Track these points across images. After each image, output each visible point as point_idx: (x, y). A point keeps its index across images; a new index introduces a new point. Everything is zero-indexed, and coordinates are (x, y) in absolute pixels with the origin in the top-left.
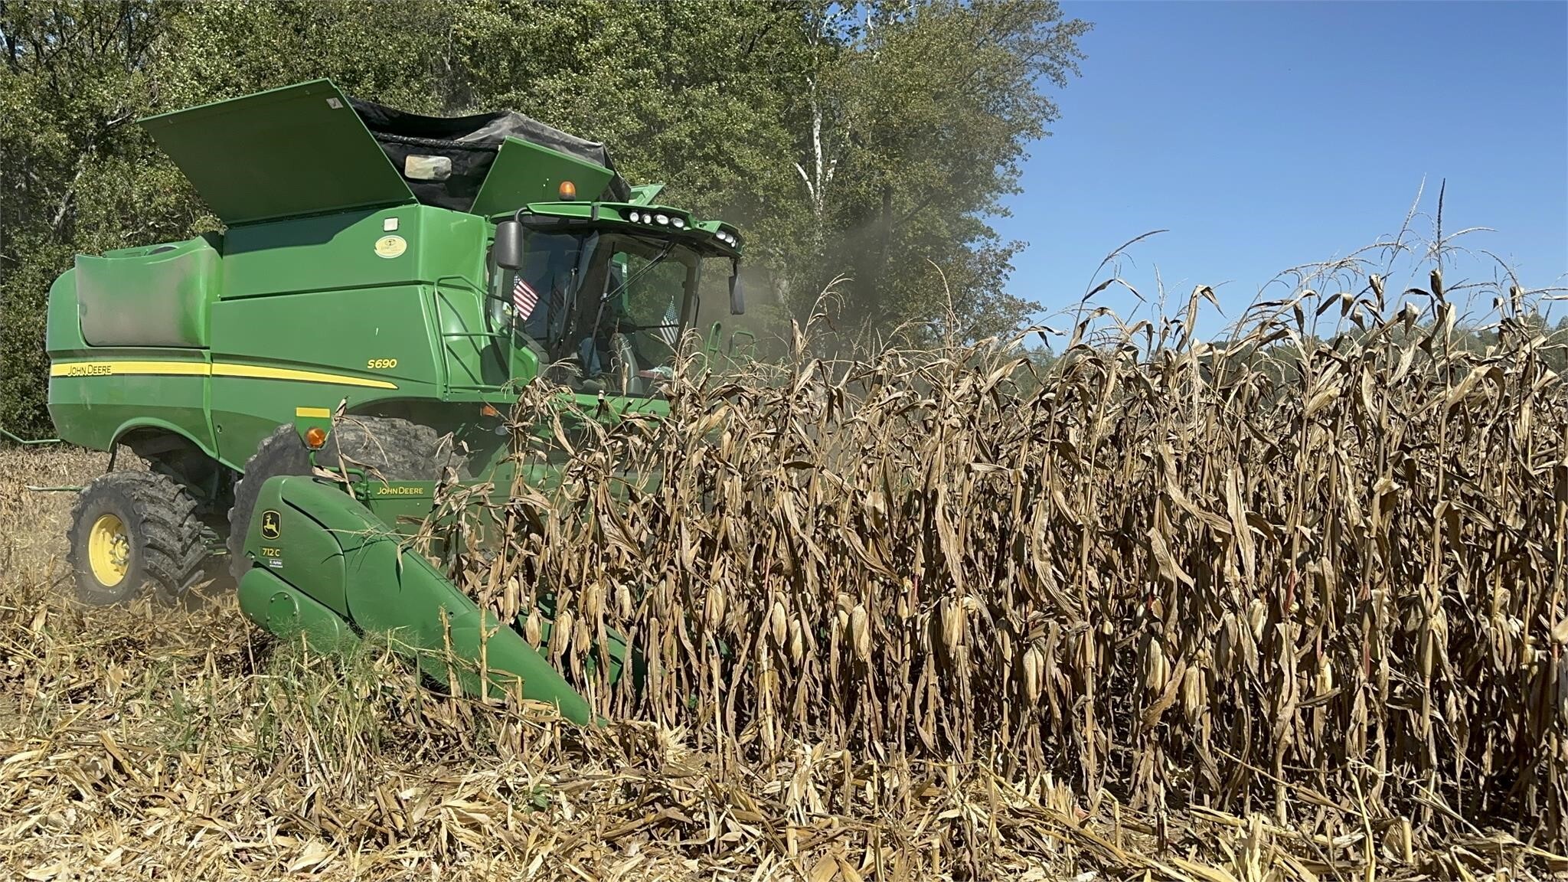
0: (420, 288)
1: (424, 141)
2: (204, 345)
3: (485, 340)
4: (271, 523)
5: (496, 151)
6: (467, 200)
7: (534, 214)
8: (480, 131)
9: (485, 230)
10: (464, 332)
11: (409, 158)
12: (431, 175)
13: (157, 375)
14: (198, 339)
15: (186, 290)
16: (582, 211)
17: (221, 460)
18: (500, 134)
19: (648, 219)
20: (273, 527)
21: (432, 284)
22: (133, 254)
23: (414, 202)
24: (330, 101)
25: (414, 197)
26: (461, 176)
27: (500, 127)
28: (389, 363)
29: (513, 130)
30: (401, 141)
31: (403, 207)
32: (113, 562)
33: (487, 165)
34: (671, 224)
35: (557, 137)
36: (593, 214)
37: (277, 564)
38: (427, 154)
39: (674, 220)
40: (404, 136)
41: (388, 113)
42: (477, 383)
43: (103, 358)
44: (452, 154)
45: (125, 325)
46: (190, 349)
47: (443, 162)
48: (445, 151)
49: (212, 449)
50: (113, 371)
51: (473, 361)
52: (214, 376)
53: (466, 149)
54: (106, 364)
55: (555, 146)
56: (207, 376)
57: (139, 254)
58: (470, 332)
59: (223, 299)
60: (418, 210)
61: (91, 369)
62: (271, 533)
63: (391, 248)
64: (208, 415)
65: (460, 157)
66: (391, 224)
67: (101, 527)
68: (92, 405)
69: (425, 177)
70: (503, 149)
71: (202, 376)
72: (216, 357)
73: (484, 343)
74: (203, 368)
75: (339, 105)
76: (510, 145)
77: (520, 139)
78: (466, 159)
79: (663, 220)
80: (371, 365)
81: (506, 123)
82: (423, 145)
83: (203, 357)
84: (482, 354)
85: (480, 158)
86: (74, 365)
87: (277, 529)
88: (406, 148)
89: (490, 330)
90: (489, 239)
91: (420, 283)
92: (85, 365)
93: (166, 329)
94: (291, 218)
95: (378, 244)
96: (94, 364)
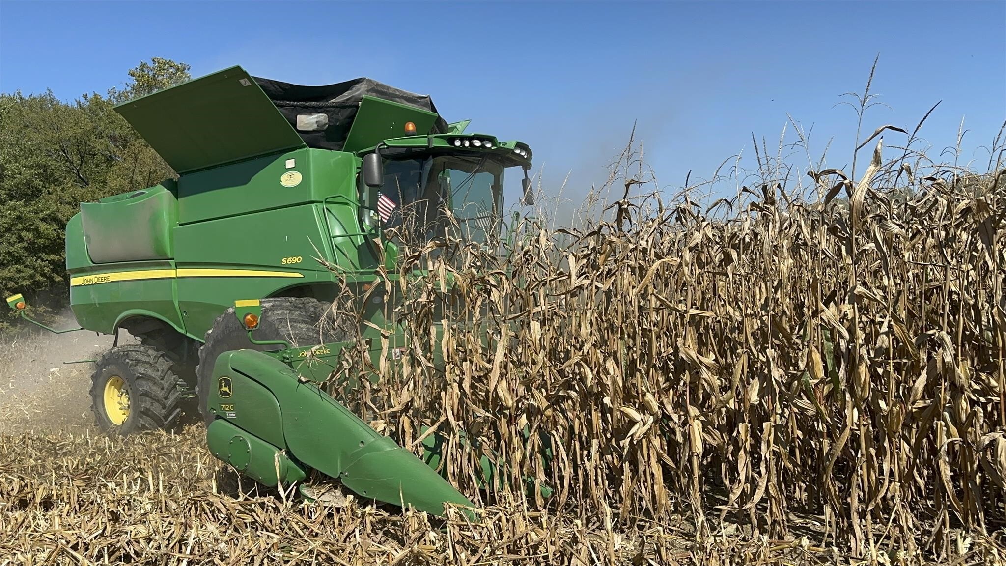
0: (313, 206)
1: (308, 104)
2: (170, 257)
3: (361, 239)
4: (225, 386)
5: (357, 107)
6: (341, 143)
7: (389, 147)
8: (346, 94)
9: (354, 162)
10: (345, 234)
11: (298, 117)
12: (315, 127)
13: (140, 280)
14: (165, 254)
15: (155, 220)
16: (421, 142)
17: (188, 334)
18: (360, 94)
19: (467, 144)
20: (227, 389)
21: (321, 202)
22: (118, 199)
23: (304, 146)
24: (242, 81)
25: (304, 143)
26: (335, 126)
27: (359, 89)
28: (296, 260)
29: (368, 91)
30: (292, 106)
31: (298, 151)
32: (121, 409)
33: (352, 118)
34: (483, 146)
35: (398, 93)
36: (429, 143)
37: (232, 415)
38: (311, 113)
39: (485, 142)
40: (294, 101)
41: (282, 86)
42: (357, 269)
43: (105, 271)
44: (327, 111)
45: (116, 248)
46: (161, 261)
47: (322, 117)
48: (323, 110)
49: (182, 328)
50: (111, 280)
51: (353, 254)
52: (178, 277)
53: (337, 107)
54: (106, 275)
55: (397, 99)
56: (174, 278)
57: (122, 199)
58: (349, 234)
59: (180, 225)
60: (307, 152)
61: (96, 279)
62: (225, 393)
63: (291, 180)
64: (177, 304)
65: (334, 113)
66: (290, 163)
67: (111, 385)
68: (99, 304)
69: (311, 129)
70: (362, 105)
71: (171, 278)
72: (179, 265)
73: (360, 241)
74: (172, 273)
75: (248, 84)
76: (367, 102)
77: (373, 97)
78: (338, 114)
79: (477, 143)
80: (284, 262)
81: (363, 86)
82: (307, 107)
83: (170, 265)
84: (359, 248)
85: (347, 112)
86: (85, 277)
87: (230, 391)
88: (296, 110)
89: (363, 230)
90: (358, 168)
91: (313, 202)
92: (92, 277)
93: (145, 248)
94: (221, 165)
95: (282, 178)
96: (98, 276)
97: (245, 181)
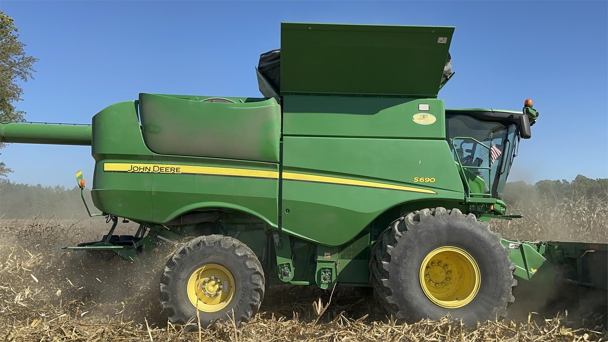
0: (446, 142)
17: (283, 229)
23: (435, 97)
28: (430, 180)
31: (428, 99)
43: (173, 162)
49: (276, 224)
50: (182, 171)
54: (176, 167)
56: (277, 179)
59: (285, 136)
60: (442, 102)
61: (156, 169)
63: (426, 119)
64: (276, 202)
66: (424, 107)
68: (157, 192)
74: (276, 175)
80: (416, 180)
83: (276, 167)
86: (134, 165)
92: (148, 166)
95: (414, 117)
96: (160, 166)
97: (373, 111)
